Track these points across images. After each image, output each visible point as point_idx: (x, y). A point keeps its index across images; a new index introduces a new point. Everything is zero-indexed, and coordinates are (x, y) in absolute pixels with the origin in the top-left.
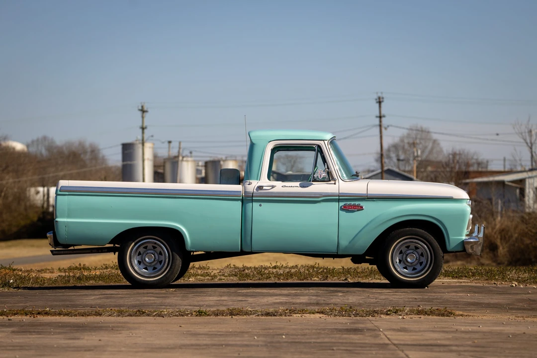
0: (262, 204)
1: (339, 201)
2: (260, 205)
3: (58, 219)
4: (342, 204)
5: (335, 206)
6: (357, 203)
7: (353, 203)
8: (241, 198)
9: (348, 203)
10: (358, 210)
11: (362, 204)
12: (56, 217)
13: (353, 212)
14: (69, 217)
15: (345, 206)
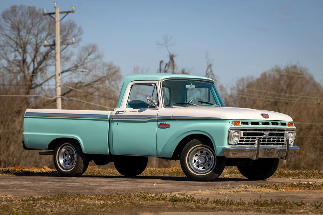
0: (118, 123)
1: (157, 121)
2: (117, 124)
3: (24, 133)
4: (159, 123)
5: (156, 124)
6: (167, 122)
7: (164, 122)
8: (108, 119)
9: (162, 122)
10: (167, 127)
11: (170, 123)
12: (23, 131)
13: (165, 128)
14: (29, 131)
15: (160, 125)
